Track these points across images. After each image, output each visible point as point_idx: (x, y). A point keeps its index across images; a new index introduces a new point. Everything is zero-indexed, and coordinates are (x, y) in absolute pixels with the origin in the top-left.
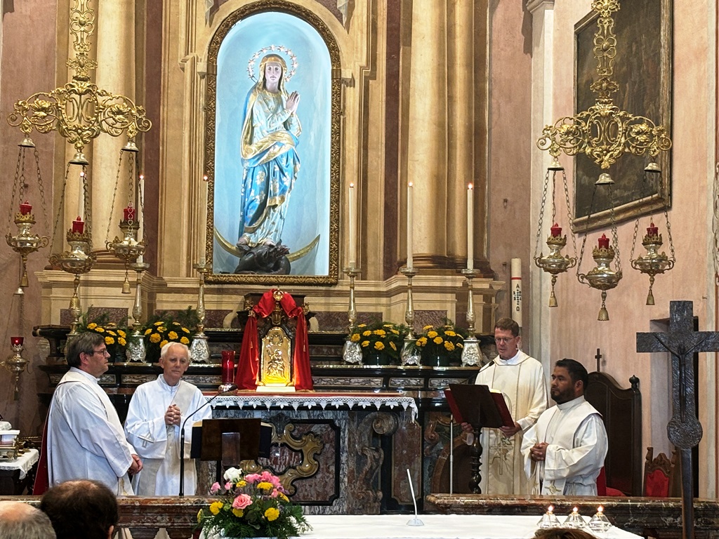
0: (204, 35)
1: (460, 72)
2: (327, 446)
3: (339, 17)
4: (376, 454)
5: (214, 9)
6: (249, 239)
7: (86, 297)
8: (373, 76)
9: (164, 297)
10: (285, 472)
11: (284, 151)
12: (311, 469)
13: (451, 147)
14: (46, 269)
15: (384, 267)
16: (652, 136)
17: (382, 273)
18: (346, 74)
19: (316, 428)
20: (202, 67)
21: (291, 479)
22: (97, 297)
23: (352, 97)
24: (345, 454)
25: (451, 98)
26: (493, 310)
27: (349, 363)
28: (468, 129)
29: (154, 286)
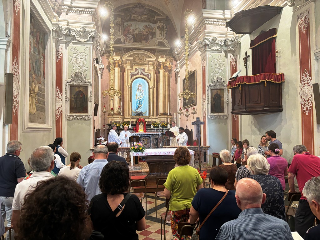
0: (130, 82)
1: (167, 87)
2: (149, 140)
3: (149, 79)
5: (131, 78)
6: (137, 111)
8: (154, 87)
9: (125, 119)
11: (142, 98)
12: (146, 144)
13: (165, 97)
14: (108, 115)
15: (156, 115)
16: (193, 95)
18: (150, 87)
19: (147, 137)
20: (130, 86)
22: (115, 120)
23: (151, 90)
24: (151, 141)
25: (165, 90)
28: (168, 95)
29: (123, 118)
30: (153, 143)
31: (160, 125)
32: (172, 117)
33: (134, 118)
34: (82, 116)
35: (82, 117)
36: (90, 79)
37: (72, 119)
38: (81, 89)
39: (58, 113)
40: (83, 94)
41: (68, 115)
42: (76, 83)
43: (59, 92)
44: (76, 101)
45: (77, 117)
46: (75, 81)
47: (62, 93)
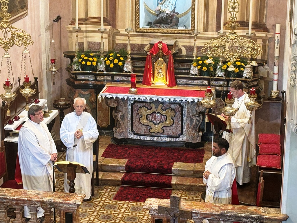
2: (178, 113)
4: (198, 119)
6: (161, 7)
7: (86, 37)
9: (119, 38)
10: (159, 124)
14: (70, 25)
15: (216, 26)
17: (215, 29)
19: (173, 106)
21: (161, 127)
22: (91, 37)
24: (185, 117)
26: (267, 46)
27: (192, 75)
30: (191, 124)
31: (218, 67)
32: (269, 36)
33: (145, 34)
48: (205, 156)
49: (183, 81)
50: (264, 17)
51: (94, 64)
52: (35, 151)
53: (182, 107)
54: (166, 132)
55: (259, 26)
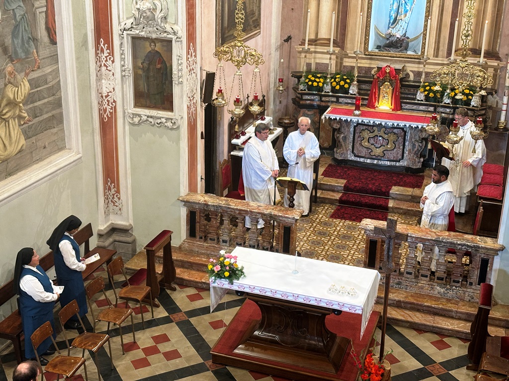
2: (400, 138)
4: (420, 144)
6: (391, 31)
7: (315, 58)
9: (347, 60)
10: (380, 147)
12: (391, 148)
14: (299, 45)
15: (447, 52)
16: (484, 78)
17: (445, 55)
19: (395, 131)
21: (382, 150)
22: (319, 58)
24: (408, 142)
26: (498, 76)
27: (418, 100)
30: (413, 149)
31: (446, 94)
32: (501, 65)
33: (373, 57)
34: (160, 118)
35: (159, 121)
36: (176, 23)
37: (139, 124)
38: (158, 47)
39: (108, 105)
40: (162, 62)
41: (130, 111)
42: (143, 33)
43: (106, 54)
44: (148, 78)
45: (150, 120)
46: (141, 26)
47: (113, 56)
48: (425, 182)
49: (408, 106)
50: (498, 46)
51: (321, 84)
52: (257, 166)
53: (405, 132)
54: (386, 156)
55: (491, 54)
